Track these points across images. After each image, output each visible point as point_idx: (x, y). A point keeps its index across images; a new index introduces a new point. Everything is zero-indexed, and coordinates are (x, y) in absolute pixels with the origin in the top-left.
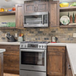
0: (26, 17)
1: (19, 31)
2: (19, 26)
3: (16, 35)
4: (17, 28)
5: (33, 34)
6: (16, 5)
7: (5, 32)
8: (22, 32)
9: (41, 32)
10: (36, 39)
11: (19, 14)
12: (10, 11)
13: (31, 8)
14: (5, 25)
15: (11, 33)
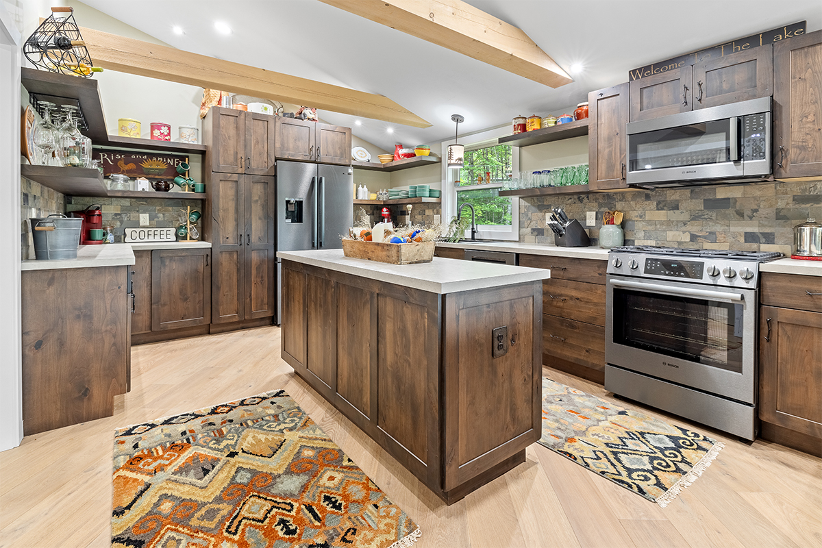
0: (637, 139)
1: (605, 200)
2: (604, 179)
3: (591, 220)
4: (593, 188)
5: (674, 215)
6: (593, 96)
7: (543, 208)
8: (619, 205)
9: (726, 202)
10: (693, 238)
11: (604, 131)
12: (565, 120)
13: (663, 94)
14: (545, 180)
15: (569, 208)
